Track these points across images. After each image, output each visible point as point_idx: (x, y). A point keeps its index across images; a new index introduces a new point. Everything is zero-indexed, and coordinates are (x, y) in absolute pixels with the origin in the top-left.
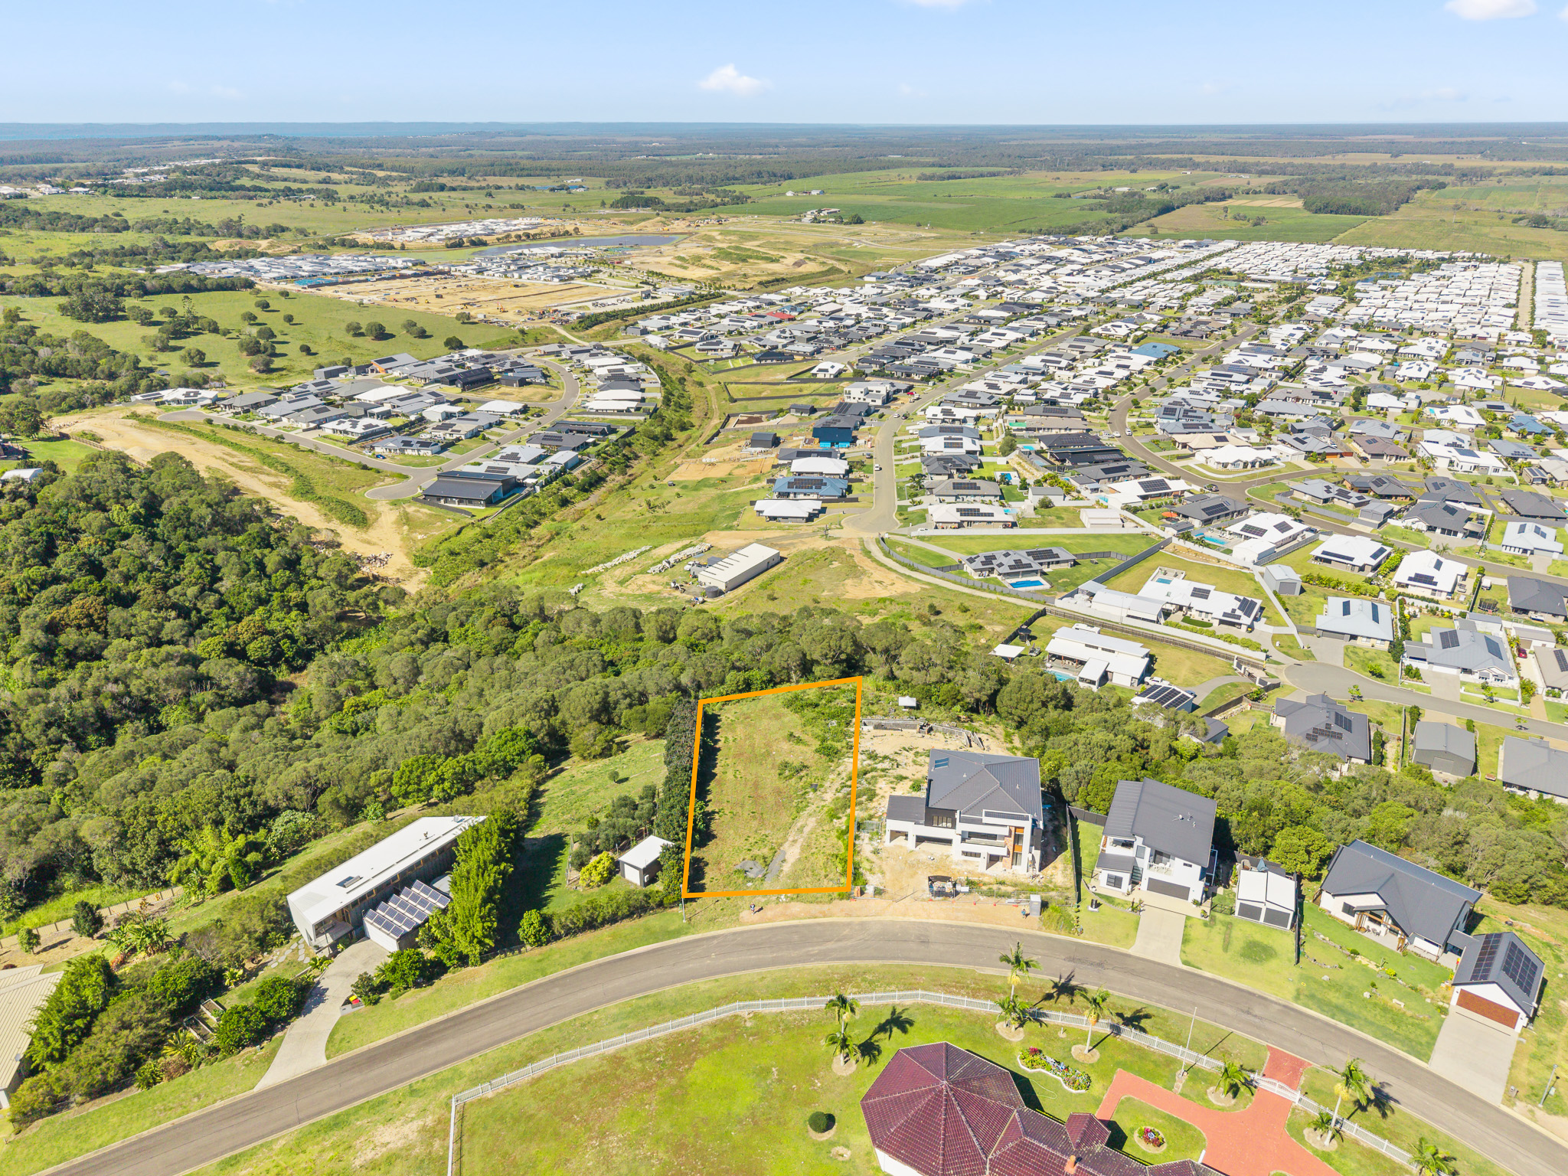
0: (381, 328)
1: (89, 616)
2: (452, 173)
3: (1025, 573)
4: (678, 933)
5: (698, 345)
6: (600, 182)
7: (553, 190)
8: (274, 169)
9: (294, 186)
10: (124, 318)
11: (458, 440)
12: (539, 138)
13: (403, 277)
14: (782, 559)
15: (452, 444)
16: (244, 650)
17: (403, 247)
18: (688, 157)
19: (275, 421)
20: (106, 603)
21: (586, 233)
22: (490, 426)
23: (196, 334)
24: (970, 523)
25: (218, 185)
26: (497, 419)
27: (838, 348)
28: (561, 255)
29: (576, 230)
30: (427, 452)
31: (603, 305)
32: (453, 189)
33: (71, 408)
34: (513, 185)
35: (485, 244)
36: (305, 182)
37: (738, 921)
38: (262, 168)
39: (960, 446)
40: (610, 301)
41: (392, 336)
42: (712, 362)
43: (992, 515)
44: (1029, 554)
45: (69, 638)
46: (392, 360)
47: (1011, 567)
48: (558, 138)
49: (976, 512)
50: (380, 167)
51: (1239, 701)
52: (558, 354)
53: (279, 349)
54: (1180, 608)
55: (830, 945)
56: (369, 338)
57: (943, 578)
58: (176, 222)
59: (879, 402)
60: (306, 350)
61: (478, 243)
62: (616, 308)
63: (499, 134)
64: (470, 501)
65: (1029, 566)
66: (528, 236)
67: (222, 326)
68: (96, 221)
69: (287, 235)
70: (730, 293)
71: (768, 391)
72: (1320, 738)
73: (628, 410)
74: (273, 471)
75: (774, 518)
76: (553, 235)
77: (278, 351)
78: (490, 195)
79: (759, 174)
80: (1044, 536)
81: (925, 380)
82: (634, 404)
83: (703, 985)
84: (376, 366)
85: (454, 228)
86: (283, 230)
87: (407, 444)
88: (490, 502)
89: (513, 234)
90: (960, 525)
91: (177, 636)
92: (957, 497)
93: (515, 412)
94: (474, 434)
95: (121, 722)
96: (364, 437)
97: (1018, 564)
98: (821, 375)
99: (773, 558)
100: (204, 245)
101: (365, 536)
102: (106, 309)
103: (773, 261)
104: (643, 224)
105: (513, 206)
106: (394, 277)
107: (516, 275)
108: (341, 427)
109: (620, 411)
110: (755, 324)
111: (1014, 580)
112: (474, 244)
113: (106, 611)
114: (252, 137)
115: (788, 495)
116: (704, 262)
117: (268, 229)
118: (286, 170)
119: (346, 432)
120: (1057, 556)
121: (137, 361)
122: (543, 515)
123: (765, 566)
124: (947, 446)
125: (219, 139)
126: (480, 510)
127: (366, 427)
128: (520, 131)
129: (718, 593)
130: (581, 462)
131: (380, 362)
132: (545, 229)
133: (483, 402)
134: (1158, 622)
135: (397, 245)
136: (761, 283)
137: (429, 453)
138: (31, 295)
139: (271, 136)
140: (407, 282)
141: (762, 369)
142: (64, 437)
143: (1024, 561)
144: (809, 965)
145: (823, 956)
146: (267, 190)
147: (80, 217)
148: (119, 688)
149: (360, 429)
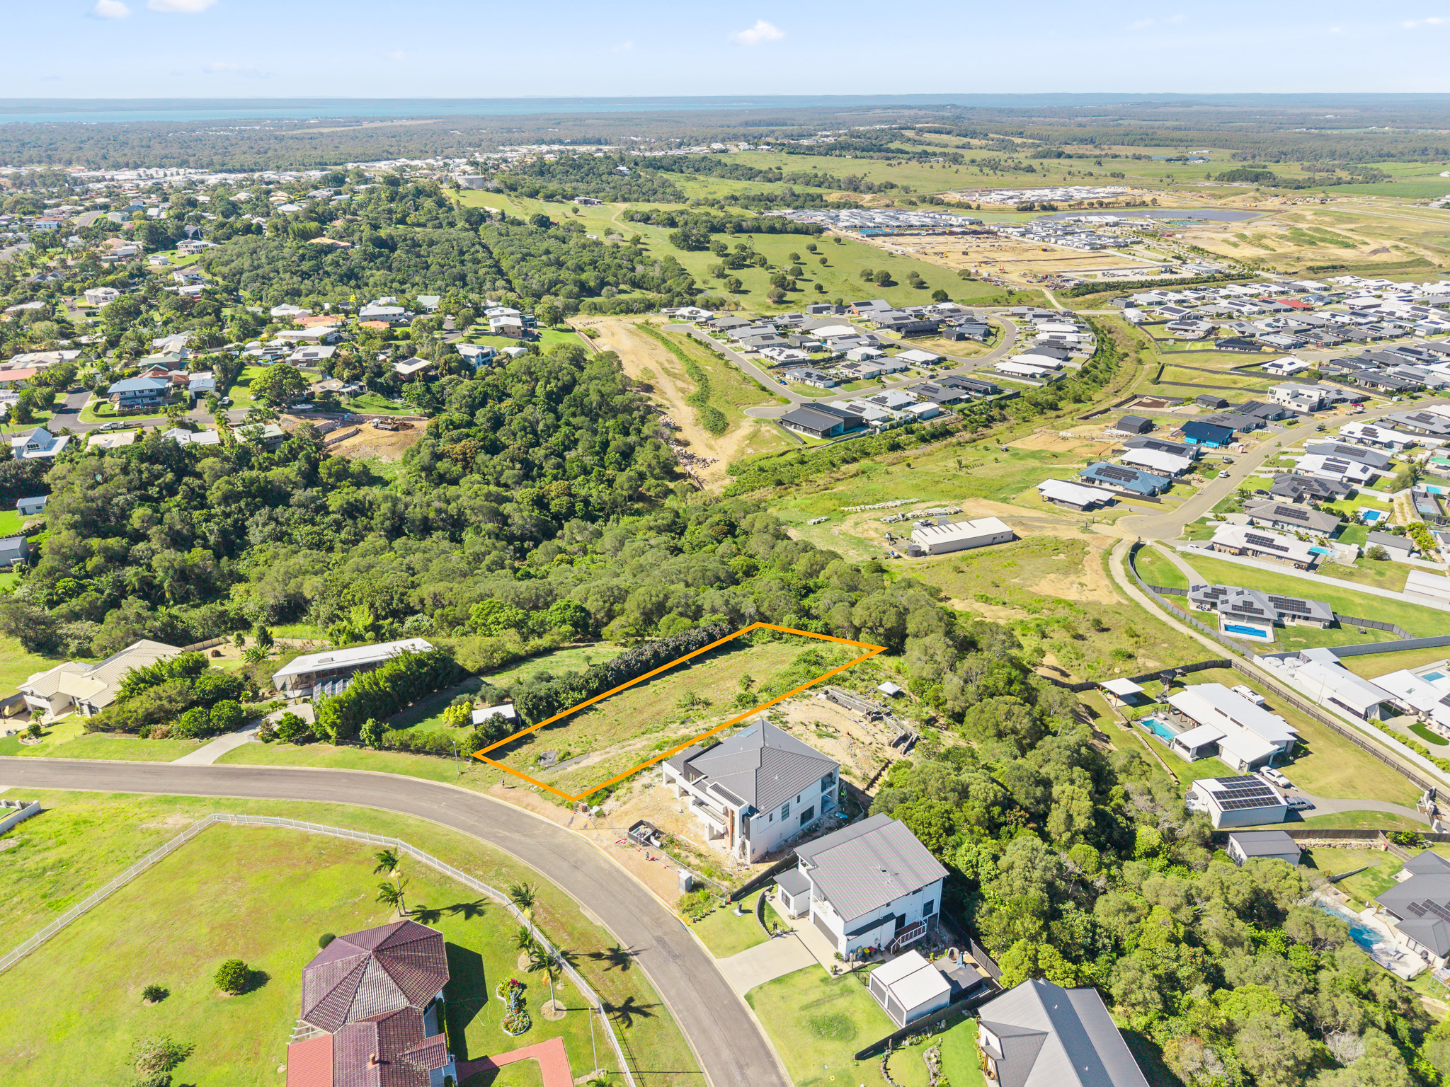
0: (888, 275)
1: (465, 454)
2: (1083, 141)
3: (1251, 619)
4: (444, 779)
5: (1169, 324)
6: (1226, 153)
7: (1169, 160)
8: (926, 135)
9: (930, 149)
10: (707, 249)
11: (857, 379)
12: (1205, 108)
13: (951, 233)
14: (1015, 538)
15: (848, 381)
16: (548, 504)
17: (978, 208)
18: (1354, 131)
19: (733, 341)
20: (482, 447)
21: (1165, 204)
22: (895, 371)
23: (748, 266)
24: (1255, 553)
25: (872, 147)
26: (903, 365)
27: (1327, 345)
28: (1116, 224)
29: (1154, 201)
30: (820, 385)
31: (1114, 275)
32: (1070, 157)
33: (622, 311)
34: (1130, 154)
35: (1054, 209)
36: (946, 146)
37: (486, 790)
38: (917, 134)
39: (1343, 470)
40: (1120, 272)
41: (895, 284)
42: (1171, 342)
43: (1286, 549)
44: (1271, 599)
45: (442, 466)
46: (869, 304)
47: (1234, 607)
48: (1222, 109)
49: (1268, 543)
50: (1021, 134)
51: (1371, 834)
52: (1022, 315)
53: (799, 285)
54: (1417, 712)
55: (517, 836)
56: (876, 284)
57: (1153, 600)
58: (816, 176)
59: (1305, 408)
60: (819, 288)
61: (1048, 208)
62: (1126, 279)
63: (1167, 104)
64: (811, 431)
65: (1261, 612)
66: (1101, 204)
67: (769, 263)
68: (761, 172)
69: (895, 191)
70: (1265, 275)
71: (1201, 378)
72: (1429, 914)
73: (1033, 376)
74: (690, 380)
75: (1051, 499)
76: (1128, 204)
77: (798, 287)
78: (1100, 164)
79: (1424, 151)
80: (1337, 589)
81: (1390, 394)
82: (1042, 370)
83: (413, 820)
84: (854, 308)
85: (1037, 192)
86: (892, 186)
87: (809, 375)
88: (826, 434)
89: (1086, 202)
90: (1243, 552)
91: (509, 482)
92: (1275, 522)
93: (927, 363)
94: (872, 376)
95: (437, 529)
96: (783, 364)
97: (1248, 606)
98: (1272, 371)
99: (1002, 535)
100: (820, 196)
101: (713, 442)
102: (698, 241)
103: (1347, 246)
104: (1233, 198)
105: (1113, 175)
106: (944, 233)
107: (1053, 240)
108: (770, 354)
109: (1024, 375)
110: (1255, 309)
111: (1233, 623)
112: (1044, 208)
113: (476, 453)
114: (937, 106)
115: (1093, 481)
116: (1266, 242)
117: (880, 187)
118: (937, 136)
119: (772, 358)
120: (1309, 611)
121: (693, 282)
122: (867, 454)
123: (990, 540)
124: (1325, 467)
125: (910, 108)
126: (815, 439)
127: (788, 356)
128: (1187, 101)
129: (918, 553)
130: (941, 414)
131: (857, 305)
132: (1121, 199)
133: (907, 349)
134: (1365, 717)
135: (974, 205)
136: (1310, 268)
137: (822, 386)
138: (664, 226)
139: (954, 106)
140: (952, 238)
141: (1218, 356)
142: (573, 330)
143: (1257, 605)
144: (483, 841)
145: (501, 841)
146: (907, 153)
147: (751, 169)
148: (443, 505)
149: (782, 358)
